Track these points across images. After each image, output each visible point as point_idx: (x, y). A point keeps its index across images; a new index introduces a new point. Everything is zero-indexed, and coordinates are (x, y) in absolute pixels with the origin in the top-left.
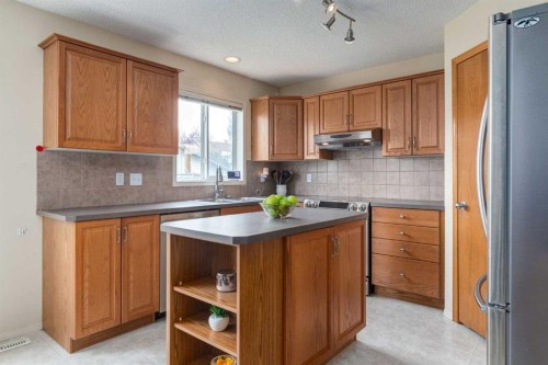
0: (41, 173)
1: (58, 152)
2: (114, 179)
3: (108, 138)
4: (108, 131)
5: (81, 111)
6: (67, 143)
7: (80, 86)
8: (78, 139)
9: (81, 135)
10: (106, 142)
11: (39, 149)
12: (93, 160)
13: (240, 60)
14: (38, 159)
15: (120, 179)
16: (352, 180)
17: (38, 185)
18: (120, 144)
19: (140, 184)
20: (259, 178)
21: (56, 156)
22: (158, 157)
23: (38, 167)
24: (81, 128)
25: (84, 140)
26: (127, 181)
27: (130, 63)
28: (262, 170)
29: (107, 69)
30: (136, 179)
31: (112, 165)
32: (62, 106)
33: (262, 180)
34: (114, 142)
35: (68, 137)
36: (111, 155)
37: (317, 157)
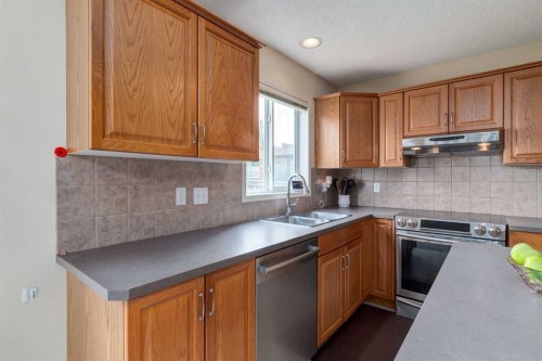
0: (64, 193)
1: (93, 158)
2: (174, 197)
3: (172, 135)
4: (173, 125)
5: (131, 89)
6: (107, 141)
7: (130, 44)
8: (125, 135)
9: (131, 128)
10: (169, 141)
11: (60, 152)
12: (144, 169)
13: (321, 42)
14: (59, 169)
15: (180, 196)
16: (438, 191)
17: (59, 214)
18: (188, 146)
19: (206, 201)
20: (321, 188)
21: (88, 164)
22: (227, 165)
23: (59, 182)
24: (132, 117)
25: (137, 137)
26: (190, 199)
27: (202, 22)
28: (325, 179)
29: (171, 23)
30: (201, 195)
31: (171, 177)
32: (99, 75)
33: (325, 190)
34: (180, 142)
35: (108, 132)
36: (168, 162)
37: (400, 163)
